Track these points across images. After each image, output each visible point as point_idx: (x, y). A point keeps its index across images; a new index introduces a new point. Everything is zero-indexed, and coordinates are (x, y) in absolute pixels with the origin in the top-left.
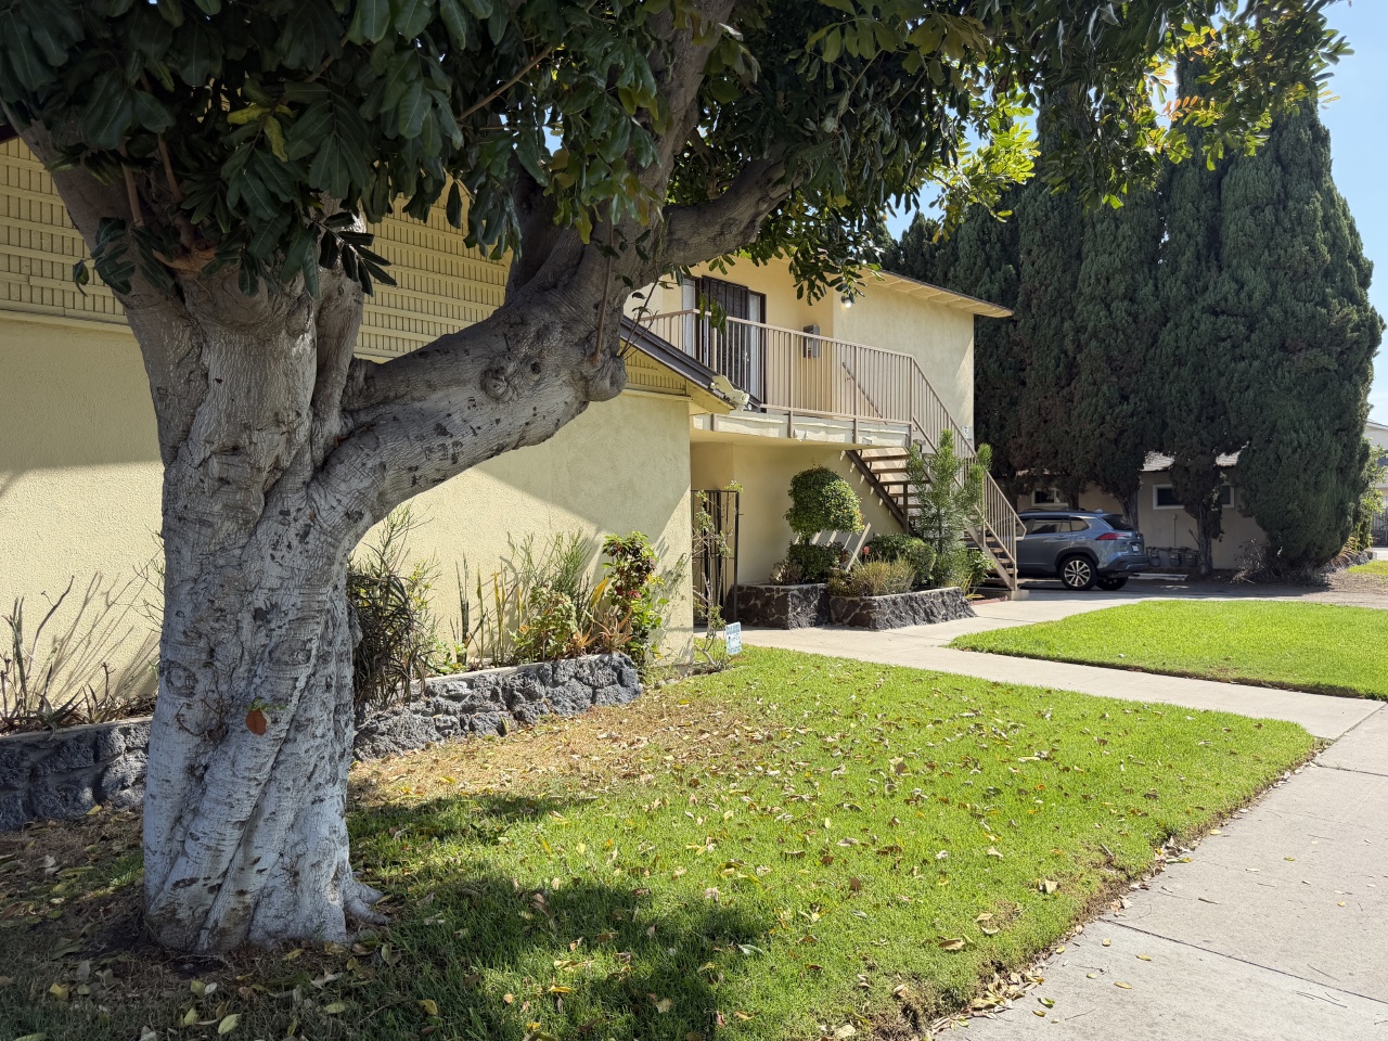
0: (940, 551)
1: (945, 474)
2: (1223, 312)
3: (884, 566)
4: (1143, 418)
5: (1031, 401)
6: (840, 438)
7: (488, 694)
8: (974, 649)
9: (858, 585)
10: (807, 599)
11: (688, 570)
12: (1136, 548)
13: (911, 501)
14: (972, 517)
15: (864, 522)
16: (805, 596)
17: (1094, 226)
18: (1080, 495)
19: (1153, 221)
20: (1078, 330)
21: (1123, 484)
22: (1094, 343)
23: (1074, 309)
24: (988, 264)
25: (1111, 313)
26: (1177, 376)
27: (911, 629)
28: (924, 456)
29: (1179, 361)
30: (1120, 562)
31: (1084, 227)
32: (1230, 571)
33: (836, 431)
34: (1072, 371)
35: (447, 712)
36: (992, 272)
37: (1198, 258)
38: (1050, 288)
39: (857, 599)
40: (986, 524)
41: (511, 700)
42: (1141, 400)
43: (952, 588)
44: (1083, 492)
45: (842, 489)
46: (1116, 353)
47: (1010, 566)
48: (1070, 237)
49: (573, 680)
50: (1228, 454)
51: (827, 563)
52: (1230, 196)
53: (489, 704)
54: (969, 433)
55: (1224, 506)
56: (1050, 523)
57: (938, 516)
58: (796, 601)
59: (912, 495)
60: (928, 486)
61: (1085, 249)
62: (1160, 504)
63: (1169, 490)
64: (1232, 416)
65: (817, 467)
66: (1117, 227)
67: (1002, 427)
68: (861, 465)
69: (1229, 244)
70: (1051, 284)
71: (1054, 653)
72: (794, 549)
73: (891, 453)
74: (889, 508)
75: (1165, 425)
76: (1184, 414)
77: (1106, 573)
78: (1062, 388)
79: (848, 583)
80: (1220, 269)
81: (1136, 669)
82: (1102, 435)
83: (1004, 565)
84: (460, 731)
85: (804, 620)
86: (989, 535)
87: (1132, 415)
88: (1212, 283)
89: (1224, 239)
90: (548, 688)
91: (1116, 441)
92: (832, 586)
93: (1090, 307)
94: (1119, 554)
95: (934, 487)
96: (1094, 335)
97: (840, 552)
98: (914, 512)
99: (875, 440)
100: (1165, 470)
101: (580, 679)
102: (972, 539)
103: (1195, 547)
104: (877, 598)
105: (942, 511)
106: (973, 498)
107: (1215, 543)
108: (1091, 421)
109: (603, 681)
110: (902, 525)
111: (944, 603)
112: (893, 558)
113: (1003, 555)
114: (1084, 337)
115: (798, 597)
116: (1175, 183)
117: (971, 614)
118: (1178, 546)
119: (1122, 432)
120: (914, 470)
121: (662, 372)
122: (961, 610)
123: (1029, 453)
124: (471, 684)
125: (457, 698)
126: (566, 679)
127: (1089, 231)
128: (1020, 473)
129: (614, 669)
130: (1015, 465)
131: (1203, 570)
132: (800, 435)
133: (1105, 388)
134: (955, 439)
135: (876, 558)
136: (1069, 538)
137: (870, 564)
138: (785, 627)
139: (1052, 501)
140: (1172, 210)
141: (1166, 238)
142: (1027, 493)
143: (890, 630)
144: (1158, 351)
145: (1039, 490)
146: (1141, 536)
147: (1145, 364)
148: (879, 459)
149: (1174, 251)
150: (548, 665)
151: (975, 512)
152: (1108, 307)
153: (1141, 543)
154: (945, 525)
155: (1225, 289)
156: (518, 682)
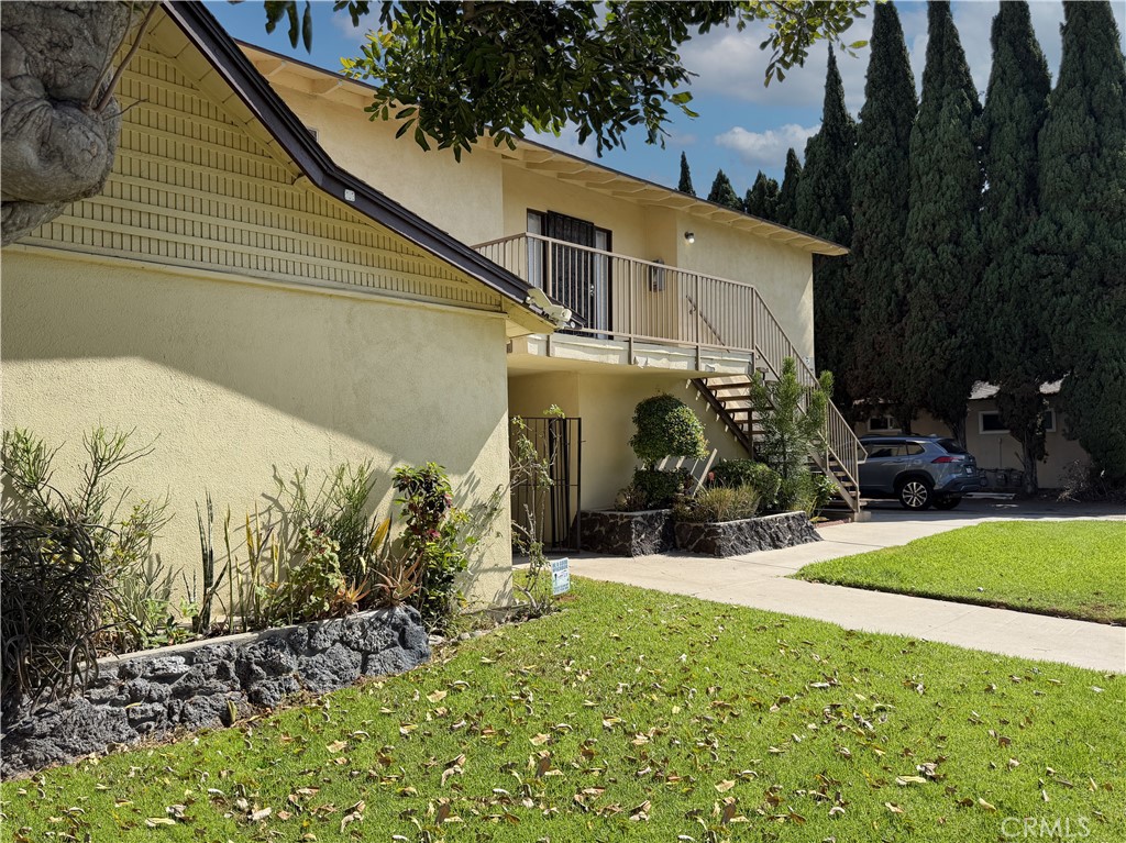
0: (785, 477)
1: (789, 400)
2: (1043, 252)
3: (728, 492)
4: (970, 350)
5: (866, 337)
6: (683, 365)
7: (213, 670)
8: (822, 581)
9: (702, 510)
10: (651, 525)
11: (506, 503)
12: (969, 470)
13: (756, 428)
14: (815, 442)
15: (710, 448)
16: (650, 522)
17: (919, 179)
18: (912, 421)
19: (974, 172)
20: (908, 272)
21: (952, 412)
22: (922, 282)
23: (903, 253)
24: (823, 216)
25: (937, 256)
26: (1001, 311)
27: (757, 555)
28: (766, 383)
29: (1002, 298)
30: (954, 483)
31: (910, 180)
32: (1055, 490)
33: (678, 358)
34: (902, 307)
35: (150, 700)
36: (827, 223)
37: (1018, 204)
38: (881, 235)
39: (702, 525)
40: (829, 449)
41: (247, 675)
42: (968, 334)
43: (798, 512)
44: (915, 419)
45: (686, 415)
46: (943, 291)
47: (853, 488)
48: (898, 189)
49: (338, 645)
50: (1050, 382)
51: (672, 489)
52: (1046, 148)
53: (214, 682)
54: (810, 363)
55: (1048, 430)
56: (886, 447)
57: (782, 442)
58: (639, 527)
59: (756, 421)
60: (771, 412)
61: (912, 199)
62: (986, 428)
63: (995, 416)
64: (1055, 347)
65: (661, 394)
66: (941, 178)
67: (840, 361)
68: (707, 393)
69: (1047, 190)
70: (881, 231)
71: (907, 586)
72: (639, 474)
73: (735, 380)
74: (734, 434)
75: (991, 356)
76: (1009, 346)
77: (941, 493)
78: (894, 324)
79: (692, 509)
80: (1039, 213)
81: (999, 605)
82: (932, 366)
83: (846, 488)
84: (165, 722)
85: (647, 546)
86: (832, 459)
87: (960, 348)
88: (1032, 225)
89: (1042, 187)
90: (303, 658)
91: (945, 372)
92: (677, 512)
93: (918, 251)
94: (954, 476)
95: (777, 414)
96: (923, 275)
97: (686, 477)
98: (759, 438)
99: (718, 368)
100: (991, 397)
101: (346, 644)
102: (815, 464)
103: (1020, 467)
104: (722, 524)
105: (786, 437)
106: (816, 424)
107: (1039, 464)
108: (922, 354)
109: (378, 644)
110: (747, 450)
111: (789, 527)
112: (738, 483)
113: (846, 479)
114: (912, 279)
115: (641, 524)
116: (994, 137)
117: (817, 538)
118: (1004, 467)
119: (950, 364)
120: (758, 397)
121: (472, 286)
122: (806, 534)
123: (864, 383)
124: (190, 658)
125: (168, 678)
126: (328, 644)
127: (915, 184)
128: (857, 402)
129: (395, 627)
130: (853, 394)
131: (1030, 489)
132: (641, 362)
133: (934, 323)
134: (797, 367)
135: (720, 484)
136: (905, 461)
137: (714, 490)
138: (629, 556)
139: (886, 428)
140: (993, 161)
141: (987, 187)
142: (864, 420)
143: (735, 557)
144: (983, 289)
145: (874, 417)
146: (974, 458)
147: (970, 301)
148: (724, 387)
149: (994, 199)
150: (302, 629)
151: (818, 438)
152: (934, 250)
153: (973, 466)
154: (789, 450)
155: (1046, 229)
156: (257, 653)
